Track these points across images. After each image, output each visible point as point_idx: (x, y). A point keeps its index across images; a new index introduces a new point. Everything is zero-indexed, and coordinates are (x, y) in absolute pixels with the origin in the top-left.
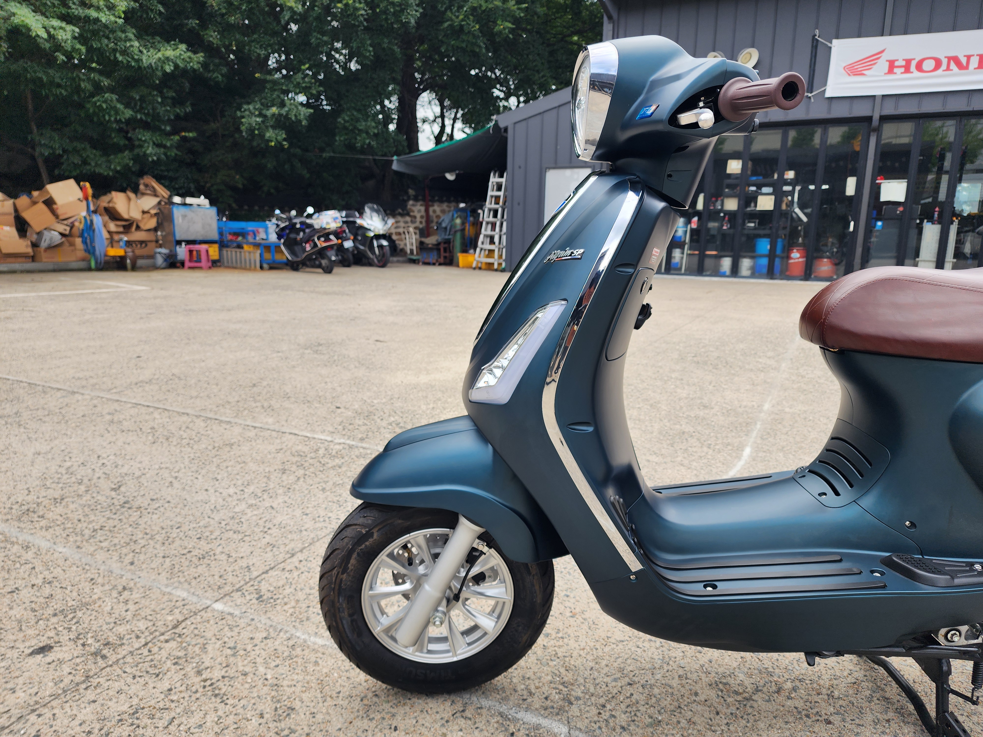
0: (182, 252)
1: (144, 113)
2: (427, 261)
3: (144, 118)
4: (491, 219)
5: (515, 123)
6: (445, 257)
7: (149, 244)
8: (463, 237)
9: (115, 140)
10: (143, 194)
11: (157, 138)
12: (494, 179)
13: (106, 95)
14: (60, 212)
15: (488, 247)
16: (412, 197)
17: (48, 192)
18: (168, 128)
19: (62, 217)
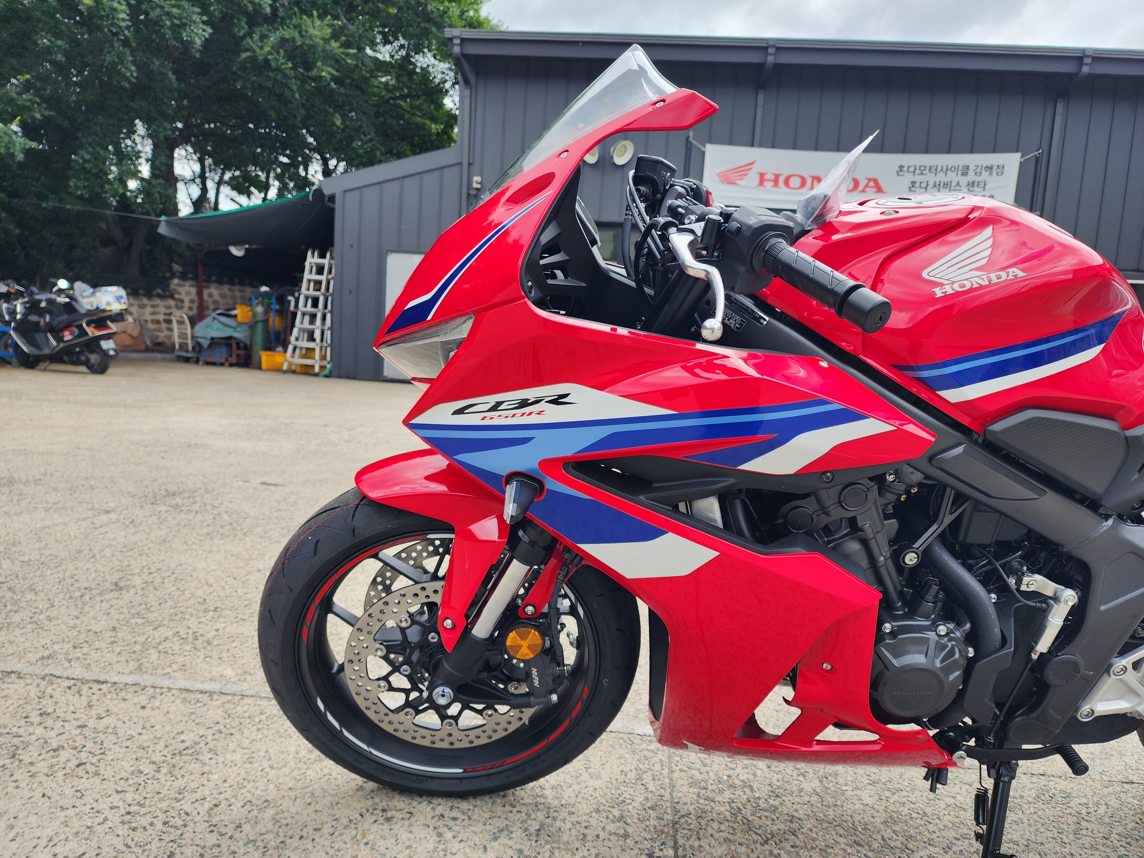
2: (211, 360)
4: (309, 309)
5: (345, 191)
6: (239, 357)
8: (266, 331)
12: (312, 259)
15: (305, 344)
16: (178, 274)
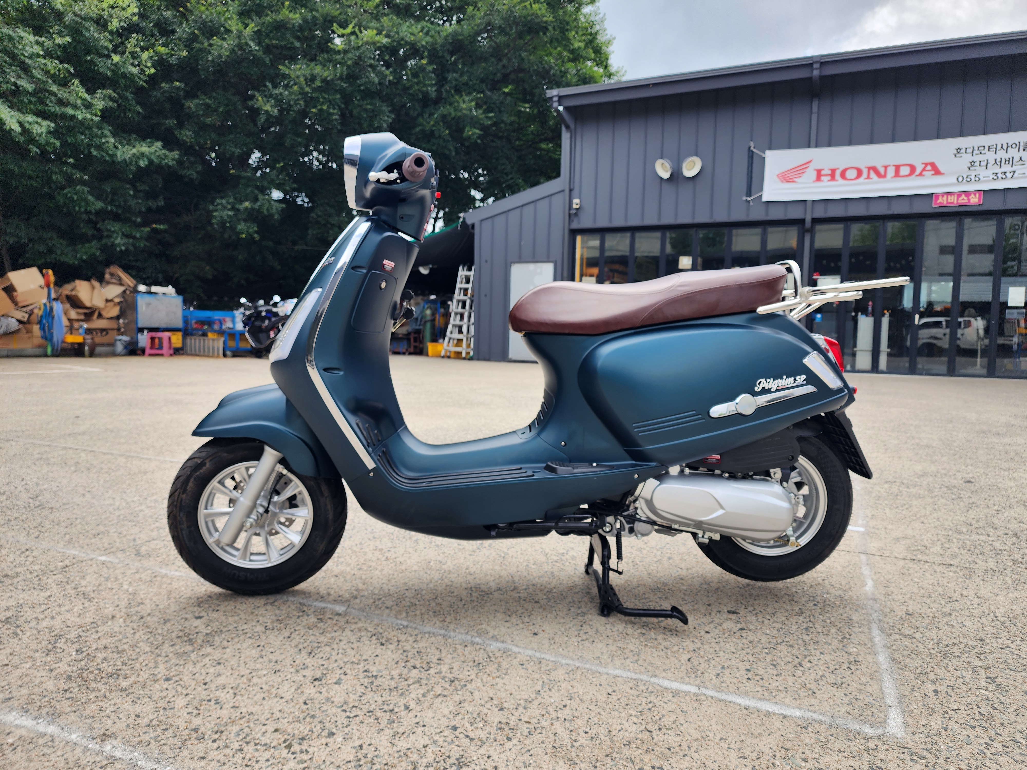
0: (143, 339)
1: (115, 206)
2: (396, 350)
3: (114, 209)
4: (460, 310)
5: (482, 221)
6: (415, 347)
7: (110, 332)
8: (433, 327)
9: (84, 230)
10: (108, 283)
11: (127, 229)
12: (462, 273)
13: (78, 187)
14: (19, 299)
15: (456, 336)
17: (8, 279)
18: (139, 220)
19: (21, 304)
